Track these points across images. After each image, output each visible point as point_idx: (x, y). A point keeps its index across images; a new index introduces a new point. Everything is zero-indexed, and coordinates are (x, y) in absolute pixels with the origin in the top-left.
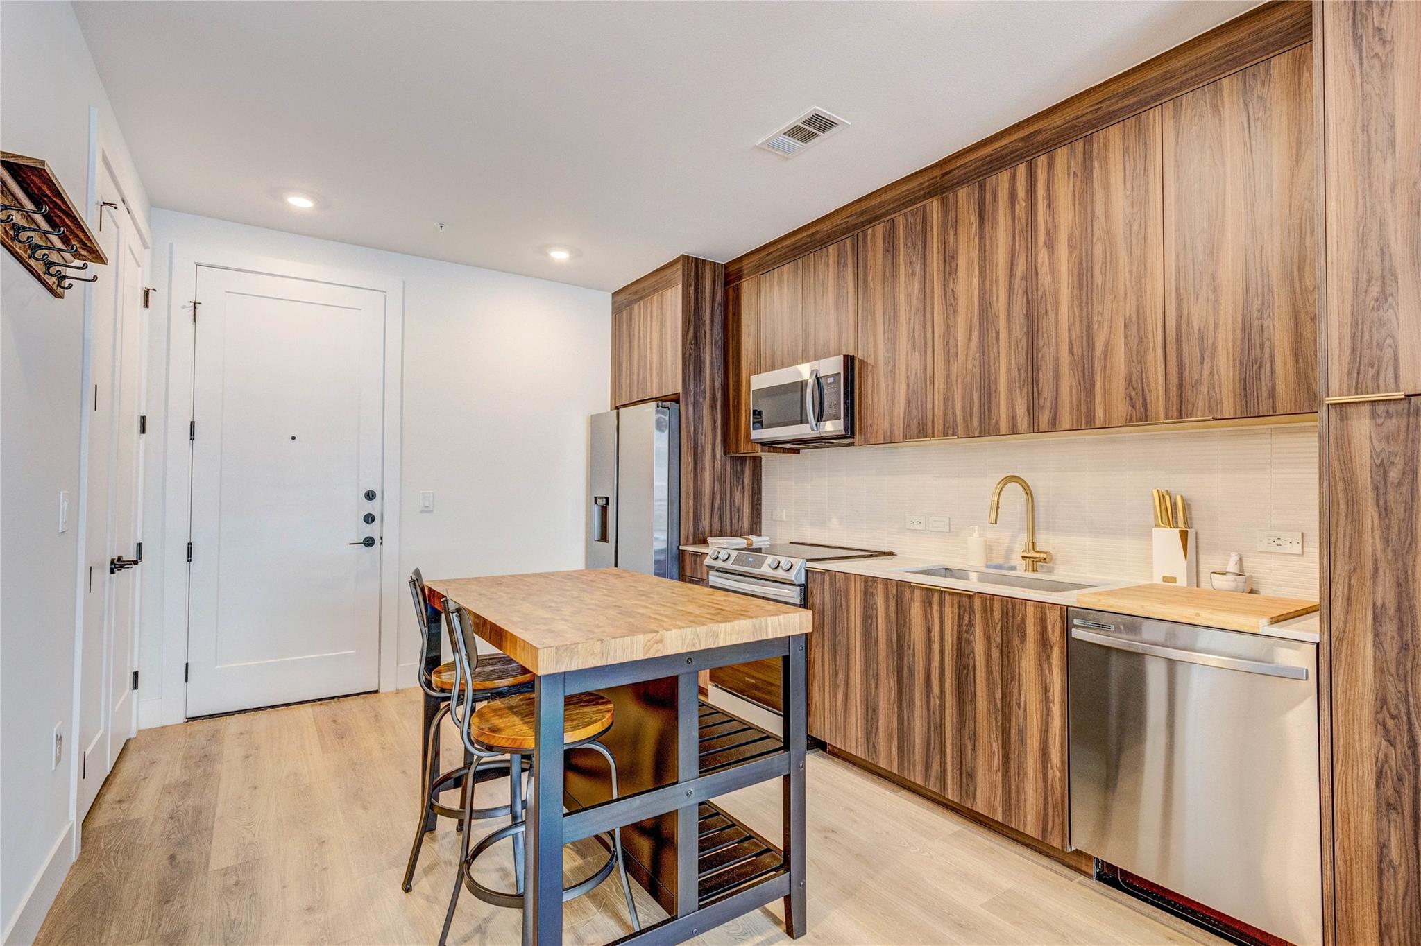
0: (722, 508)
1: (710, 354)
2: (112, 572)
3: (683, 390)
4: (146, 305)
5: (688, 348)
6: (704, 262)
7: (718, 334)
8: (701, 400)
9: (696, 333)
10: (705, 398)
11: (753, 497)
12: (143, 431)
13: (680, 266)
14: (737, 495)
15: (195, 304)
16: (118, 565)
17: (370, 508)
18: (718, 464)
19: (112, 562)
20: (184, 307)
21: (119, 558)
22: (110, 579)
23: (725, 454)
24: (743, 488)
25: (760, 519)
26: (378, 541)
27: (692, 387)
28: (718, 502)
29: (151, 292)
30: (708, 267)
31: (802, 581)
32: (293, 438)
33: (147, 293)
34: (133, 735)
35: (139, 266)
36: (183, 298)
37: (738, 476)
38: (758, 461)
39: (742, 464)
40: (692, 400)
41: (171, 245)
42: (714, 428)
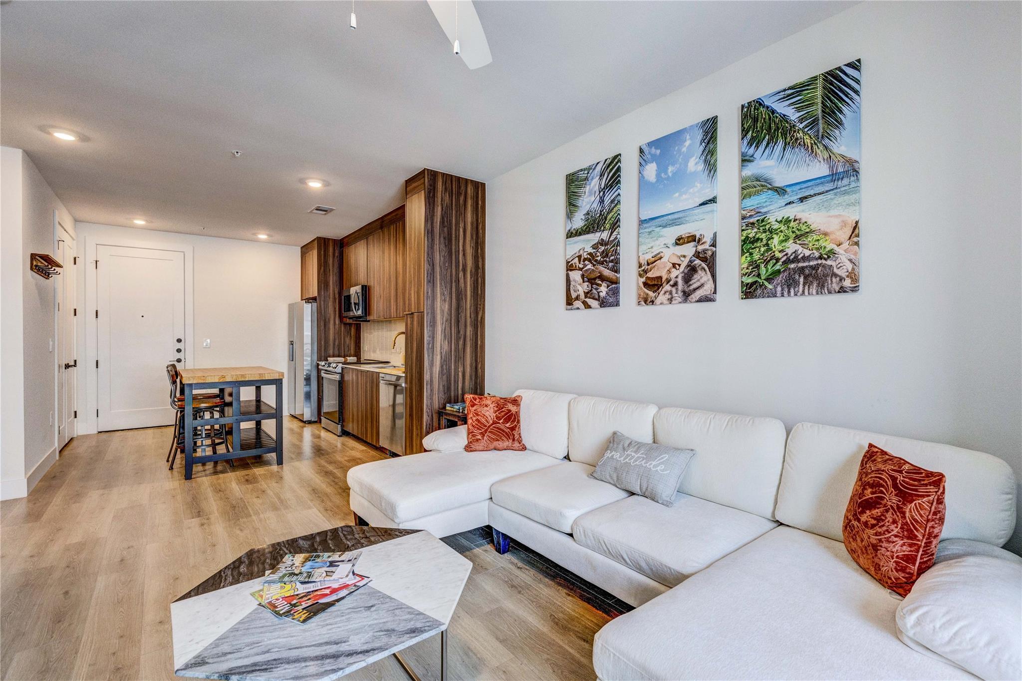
0: (339, 346)
1: (332, 279)
2: (66, 369)
3: (318, 295)
4: (75, 263)
5: (320, 277)
6: (329, 239)
7: (336, 270)
8: (328, 298)
9: (324, 271)
10: (330, 298)
11: (356, 341)
12: (75, 315)
13: (316, 241)
14: (347, 340)
15: (96, 261)
16: (67, 366)
17: (179, 346)
18: (337, 326)
19: (66, 364)
20: (92, 263)
21: (68, 364)
22: (65, 371)
23: (341, 322)
24: (351, 336)
25: (360, 350)
26: (183, 350)
27: (323, 293)
28: (337, 343)
29: (77, 258)
30: (331, 241)
31: (340, 371)
32: (143, 316)
33: (75, 259)
34: (75, 436)
35: (71, 248)
36: (91, 259)
37: (349, 332)
38: (359, 325)
39: (350, 326)
40: (323, 299)
41: (85, 237)
42: (335, 311)
